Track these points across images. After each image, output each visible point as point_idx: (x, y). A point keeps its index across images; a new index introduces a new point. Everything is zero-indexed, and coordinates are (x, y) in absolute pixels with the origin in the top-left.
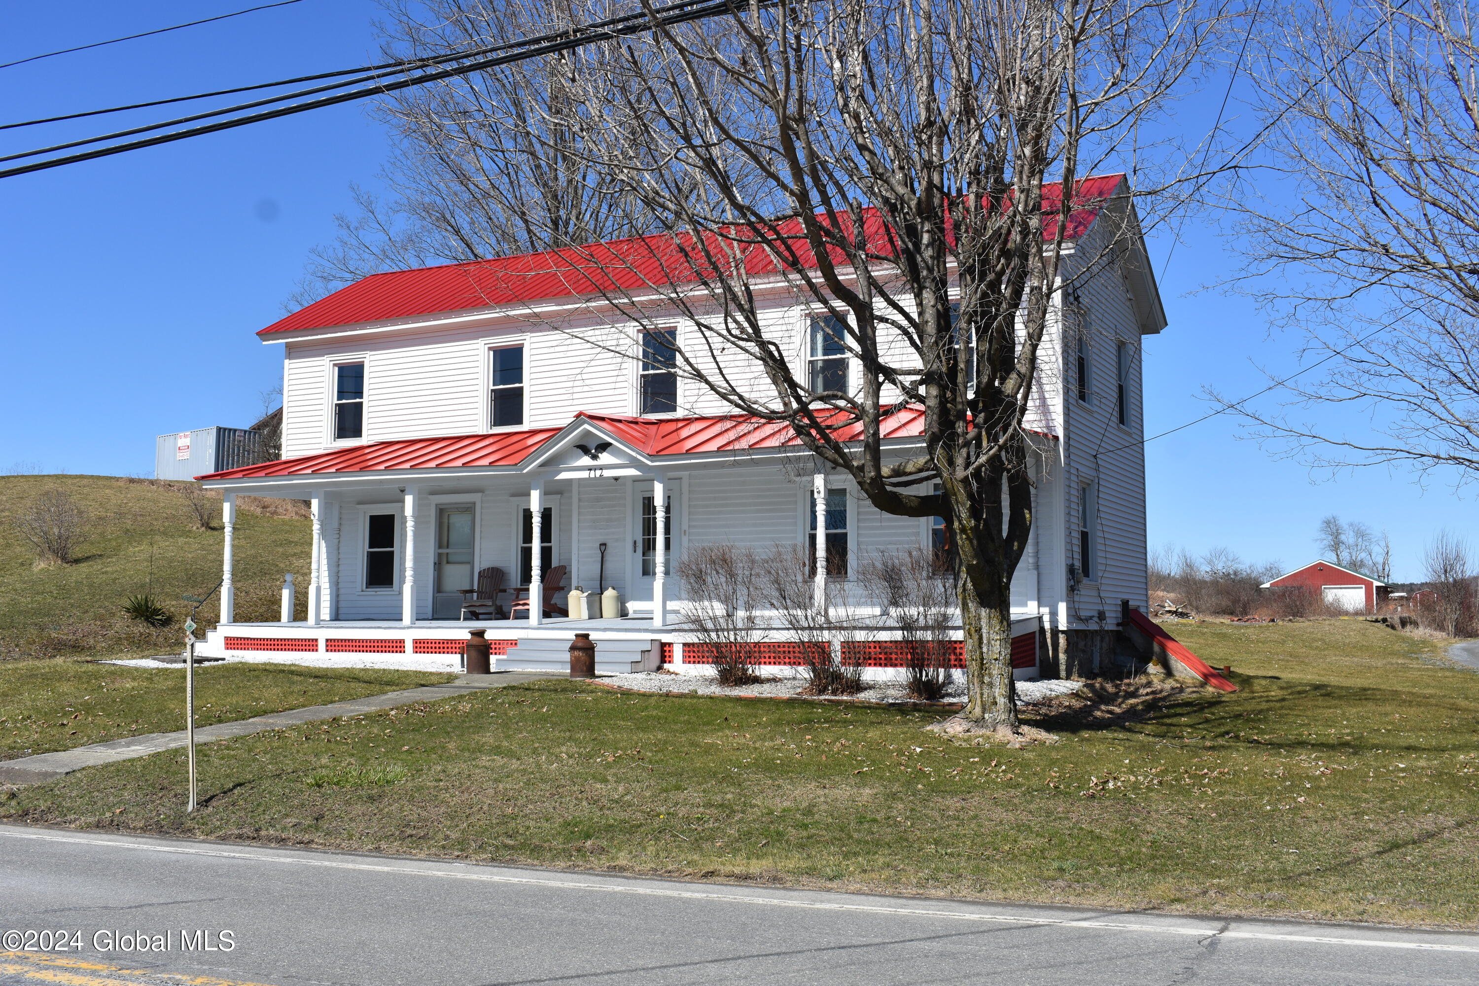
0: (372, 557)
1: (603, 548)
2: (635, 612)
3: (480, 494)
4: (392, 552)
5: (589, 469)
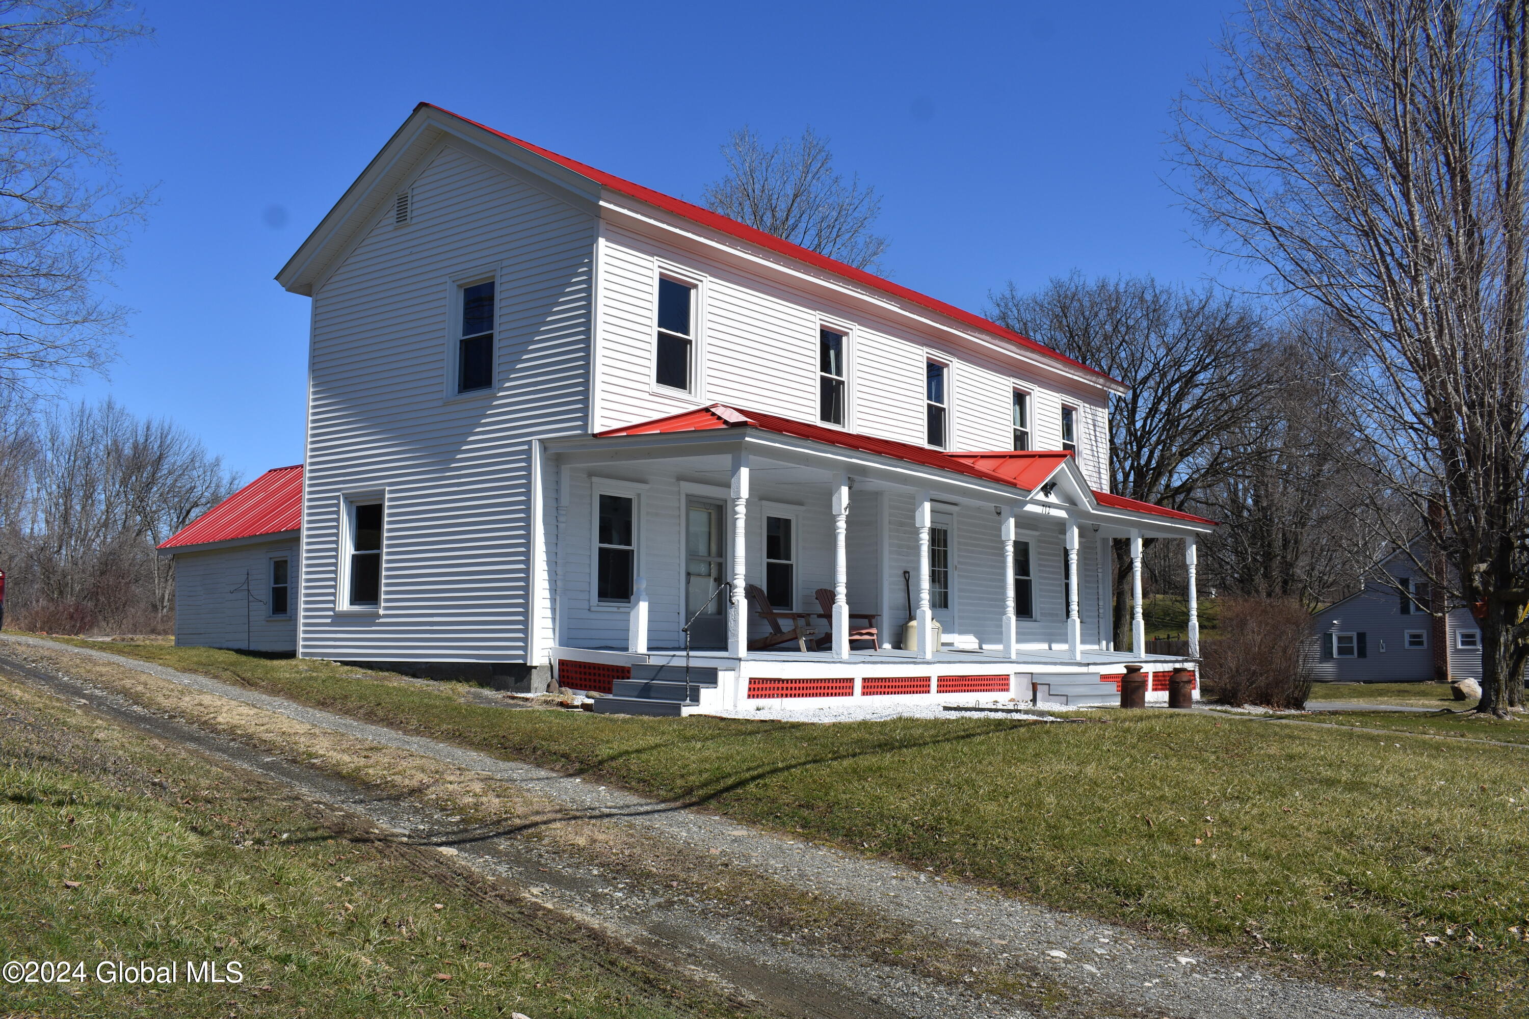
1: (907, 576)
5: (1043, 505)
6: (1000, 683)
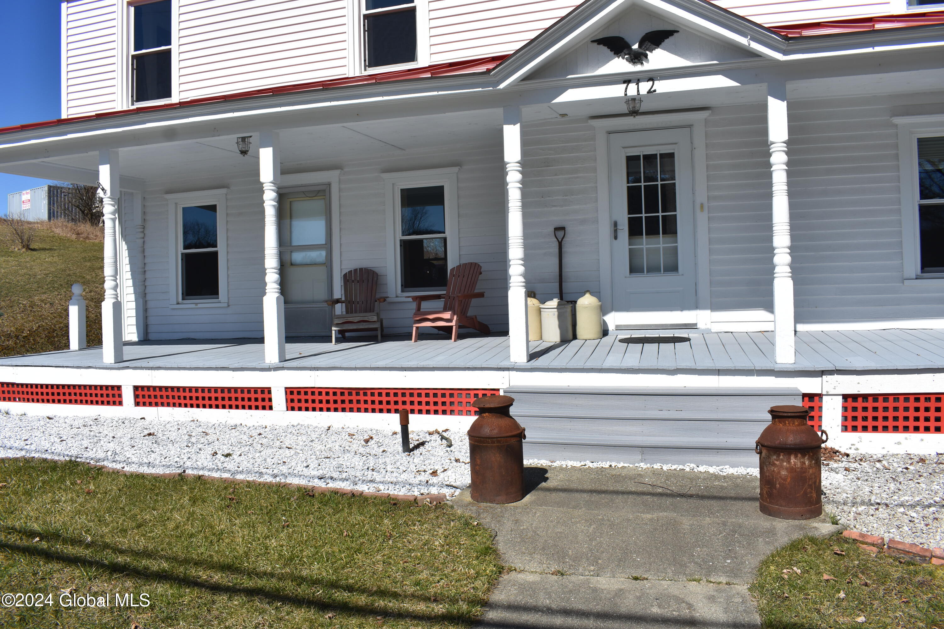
0: (188, 260)
1: (560, 234)
2: (619, 328)
3: (337, 172)
4: (216, 253)
5: (627, 79)
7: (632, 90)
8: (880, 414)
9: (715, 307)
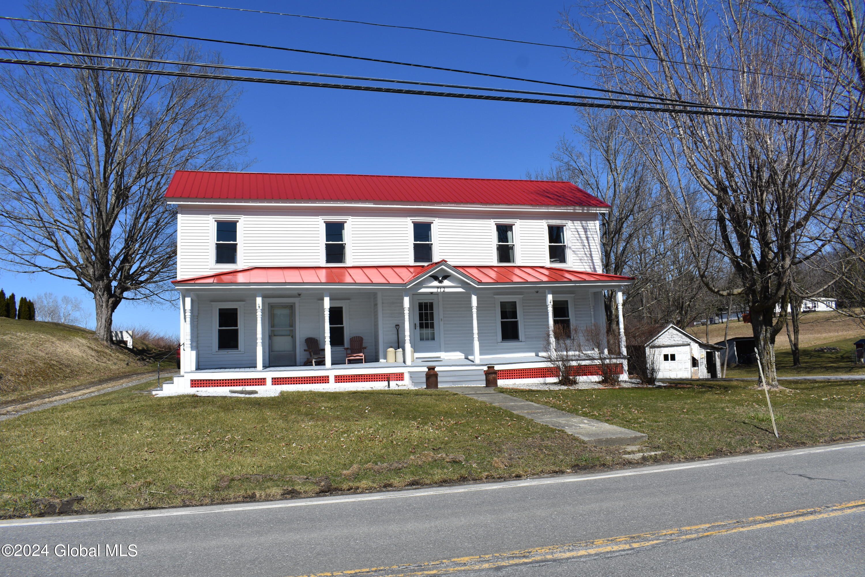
1: (397, 327)
3: (298, 299)
4: (237, 329)
5: (438, 287)
6: (400, 377)
7: (439, 290)
8: (506, 375)
9: (446, 351)
